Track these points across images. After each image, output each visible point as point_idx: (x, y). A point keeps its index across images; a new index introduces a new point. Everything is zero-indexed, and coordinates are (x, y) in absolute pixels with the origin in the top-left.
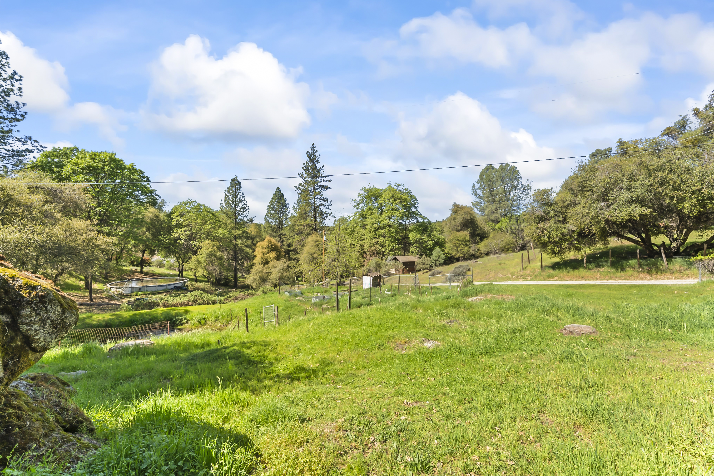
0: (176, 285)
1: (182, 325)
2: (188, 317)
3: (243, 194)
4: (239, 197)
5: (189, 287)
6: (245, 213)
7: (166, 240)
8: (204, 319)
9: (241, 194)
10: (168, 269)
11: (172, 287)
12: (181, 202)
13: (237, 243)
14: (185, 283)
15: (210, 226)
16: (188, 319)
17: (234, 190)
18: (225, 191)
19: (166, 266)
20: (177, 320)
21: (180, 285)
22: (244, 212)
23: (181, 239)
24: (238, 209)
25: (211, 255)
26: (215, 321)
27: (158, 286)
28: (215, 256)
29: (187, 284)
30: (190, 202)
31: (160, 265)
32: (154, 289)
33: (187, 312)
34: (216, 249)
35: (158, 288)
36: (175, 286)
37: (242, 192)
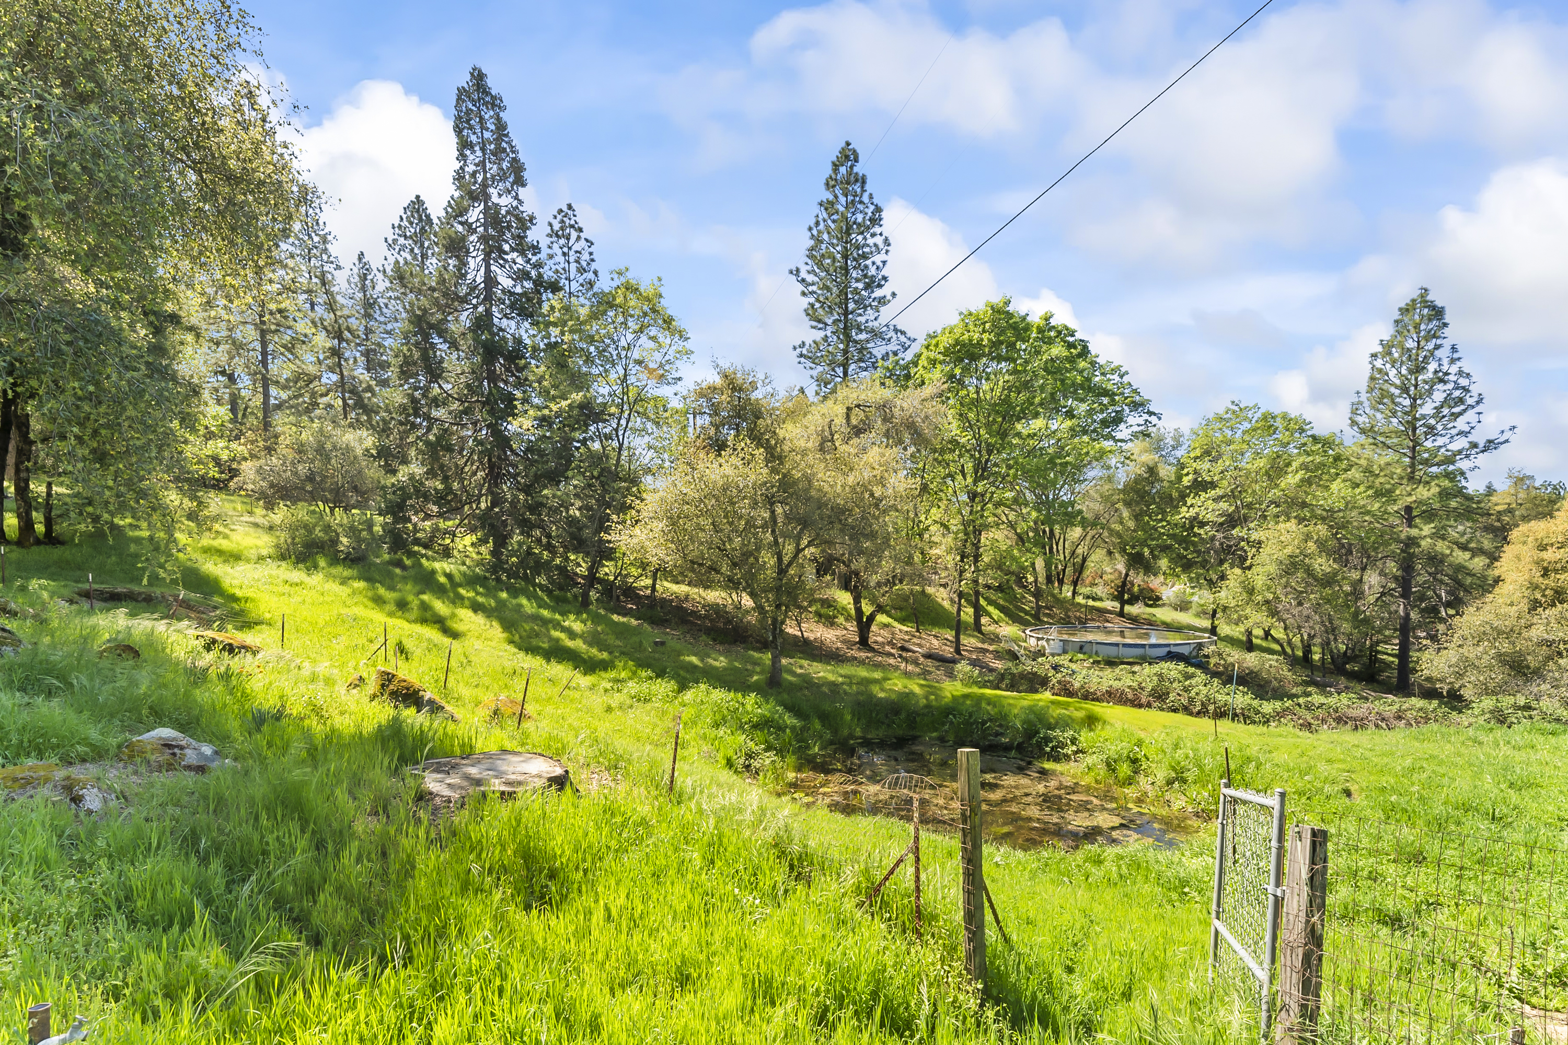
0: (1173, 649)
1: (1057, 760)
2: (1085, 737)
3: (1454, 349)
4: (1432, 367)
5: (1213, 661)
6: (1461, 424)
7: (1163, 527)
8: (1135, 761)
9: (1444, 353)
10: (1198, 615)
11: (1163, 652)
12: (1211, 416)
13: (1414, 532)
14: (1200, 646)
15: (1299, 476)
16: (1083, 745)
17: (1410, 344)
18: (1374, 356)
19: (1194, 609)
20: (1047, 740)
21: (1185, 651)
22: (1456, 416)
23: (1202, 524)
24: (1427, 409)
25: (1291, 566)
26: (1170, 783)
27: (1125, 645)
28: (1309, 572)
29: (1206, 651)
30: (1238, 412)
31: (1183, 606)
32: (1112, 651)
33: (1091, 721)
34: (1312, 546)
35: (1122, 650)
36: (1169, 652)
37: (1447, 344)
